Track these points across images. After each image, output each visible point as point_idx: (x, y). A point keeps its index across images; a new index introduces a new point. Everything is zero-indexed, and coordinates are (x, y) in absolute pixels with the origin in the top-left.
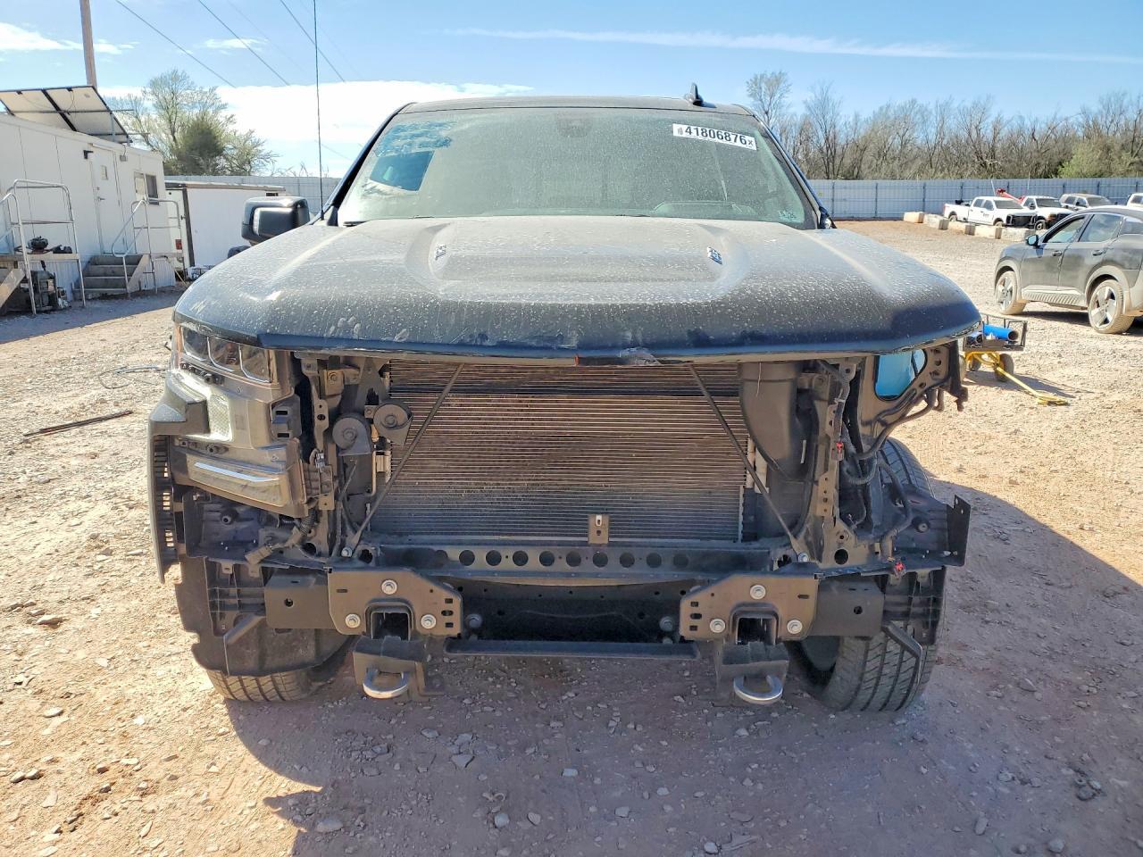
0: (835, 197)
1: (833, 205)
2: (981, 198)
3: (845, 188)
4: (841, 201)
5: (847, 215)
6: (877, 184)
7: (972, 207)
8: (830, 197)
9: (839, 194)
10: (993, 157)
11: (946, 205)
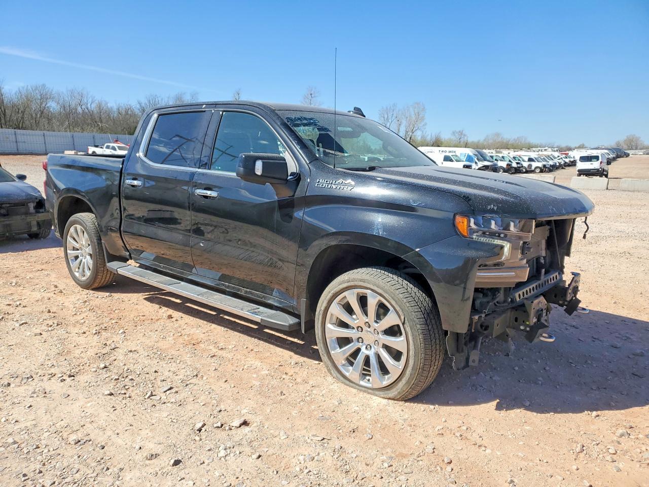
0: (18, 140)
1: (17, 145)
2: (109, 144)
3: (24, 135)
4: (22, 143)
5: (28, 152)
6: (44, 134)
7: (104, 149)
8: (14, 140)
9: (20, 138)
10: (101, 122)
11: (89, 147)
